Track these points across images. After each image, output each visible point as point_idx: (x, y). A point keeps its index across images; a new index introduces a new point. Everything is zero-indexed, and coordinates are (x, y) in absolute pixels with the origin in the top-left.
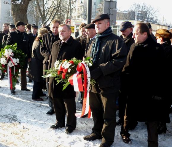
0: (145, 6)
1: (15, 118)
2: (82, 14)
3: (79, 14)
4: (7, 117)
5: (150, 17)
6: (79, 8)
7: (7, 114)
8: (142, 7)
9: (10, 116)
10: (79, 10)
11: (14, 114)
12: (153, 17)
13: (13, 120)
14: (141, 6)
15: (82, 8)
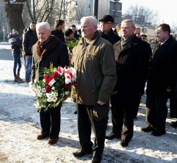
0: (142, 10)
1: (31, 119)
2: (74, 18)
3: (71, 18)
4: (22, 119)
5: (148, 22)
6: (71, 11)
7: (21, 116)
8: (139, 11)
9: (25, 118)
10: (71, 13)
11: (28, 116)
12: (151, 22)
13: (29, 121)
14: (138, 9)
15: (75, 11)
